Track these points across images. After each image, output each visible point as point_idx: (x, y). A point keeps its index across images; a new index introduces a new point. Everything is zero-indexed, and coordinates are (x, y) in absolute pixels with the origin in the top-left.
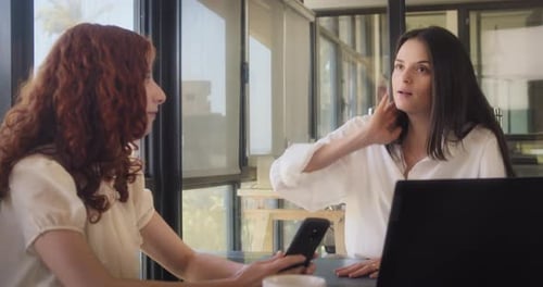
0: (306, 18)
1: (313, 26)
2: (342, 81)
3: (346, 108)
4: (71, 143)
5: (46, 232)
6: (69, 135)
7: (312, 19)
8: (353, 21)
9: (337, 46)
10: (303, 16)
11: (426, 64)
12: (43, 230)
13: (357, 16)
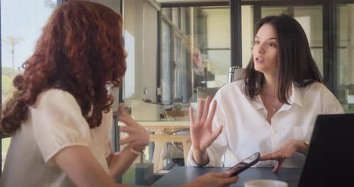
0: (156, 9)
1: (159, 13)
2: (173, 50)
3: (176, 68)
4: (78, 76)
5: (66, 148)
6: (76, 71)
7: (159, 9)
8: (179, 11)
9: (170, 26)
10: (154, 7)
11: (274, 41)
12: (63, 147)
13: (182, 8)
